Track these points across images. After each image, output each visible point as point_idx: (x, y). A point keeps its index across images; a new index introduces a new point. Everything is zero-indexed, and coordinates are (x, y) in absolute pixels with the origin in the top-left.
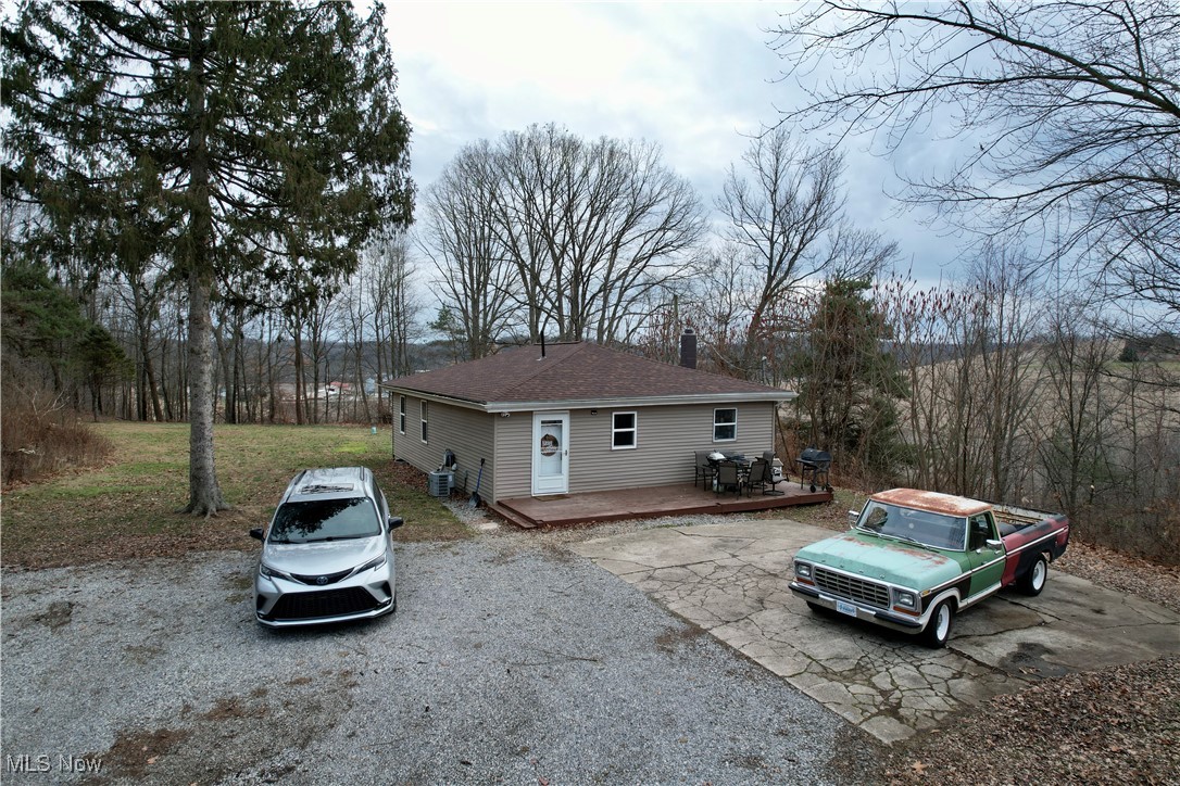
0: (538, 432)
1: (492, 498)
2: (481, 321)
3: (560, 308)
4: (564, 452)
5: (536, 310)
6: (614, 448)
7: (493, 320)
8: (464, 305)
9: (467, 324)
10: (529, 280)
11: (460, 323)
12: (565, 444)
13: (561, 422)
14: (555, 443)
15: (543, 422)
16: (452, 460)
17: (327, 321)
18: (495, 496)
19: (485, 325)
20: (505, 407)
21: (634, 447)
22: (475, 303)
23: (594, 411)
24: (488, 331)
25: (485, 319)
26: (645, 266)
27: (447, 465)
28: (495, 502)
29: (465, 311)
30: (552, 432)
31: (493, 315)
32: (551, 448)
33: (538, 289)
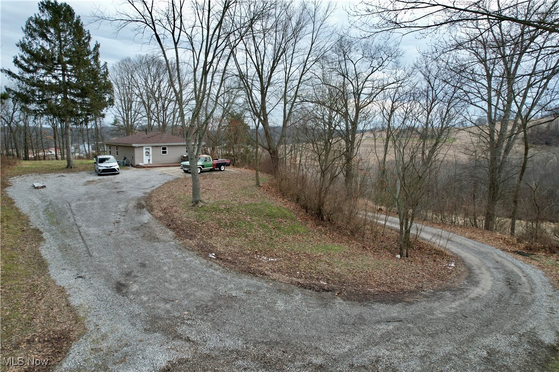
0: (144, 151)
4: (151, 155)
10: (147, 108)
11: (122, 123)
12: (151, 153)
15: (145, 149)
16: (125, 159)
20: (137, 145)
22: (127, 115)
23: (157, 146)
24: (133, 125)
29: (123, 119)
30: (148, 151)
31: (135, 119)
32: (148, 154)
33: (150, 112)
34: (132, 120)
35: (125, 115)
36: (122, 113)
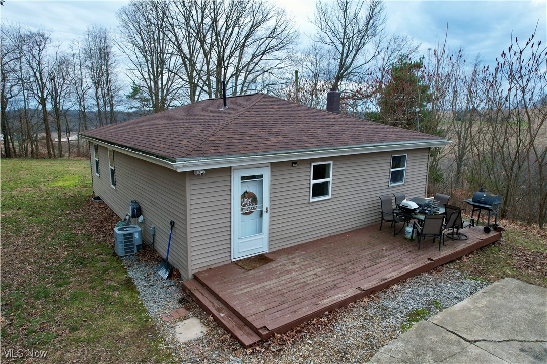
0: (237, 188)
1: (187, 270)
2: (160, 94)
3: (209, 86)
4: (264, 209)
5: (194, 87)
6: (312, 200)
7: (167, 94)
8: (149, 84)
9: (151, 96)
10: (189, 68)
11: (146, 95)
12: (266, 201)
13: (262, 176)
14: (255, 200)
15: (243, 178)
17: (63, 94)
18: (190, 268)
19: (162, 97)
20: (199, 165)
21: (329, 197)
22: (156, 83)
23: (293, 162)
24: (165, 100)
25: (162, 93)
26: (261, 60)
27: (133, 216)
28: (190, 276)
29: (150, 88)
30: (252, 188)
31: (168, 90)
32: (251, 206)
33: (195, 73)
34: (163, 91)
35: (152, 84)
36: (148, 81)
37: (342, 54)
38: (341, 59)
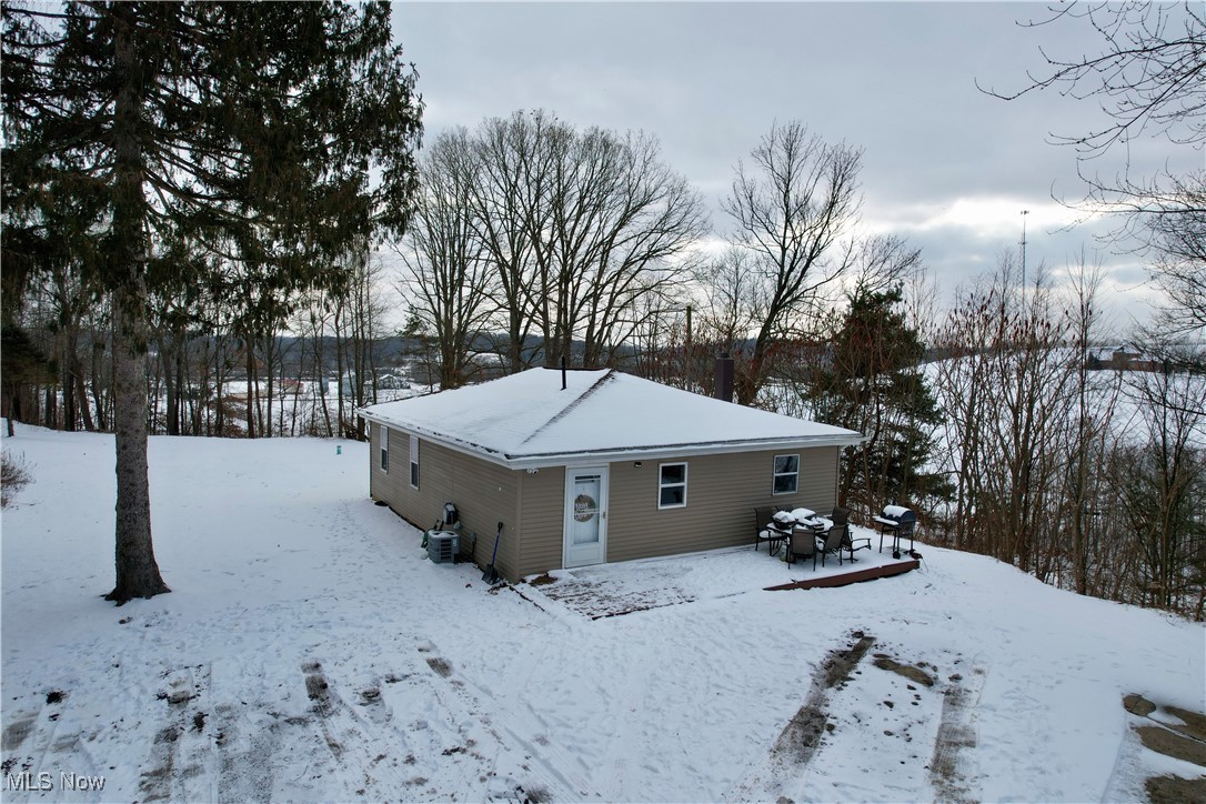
0: (571, 491)
2: (455, 324)
3: (545, 314)
4: (601, 513)
5: (517, 314)
6: (660, 508)
8: (436, 307)
10: (509, 280)
12: (603, 506)
13: (598, 477)
14: (592, 505)
15: (578, 479)
16: (455, 516)
19: (459, 325)
21: (684, 505)
22: (449, 305)
23: (639, 462)
25: (460, 322)
26: (640, 270)
27: (448, 522)
29: (437, 315)
30: (587, 490)
32: (586, 511)
33: (520, 289)
37: (782, 267)
38: (781, 276)
